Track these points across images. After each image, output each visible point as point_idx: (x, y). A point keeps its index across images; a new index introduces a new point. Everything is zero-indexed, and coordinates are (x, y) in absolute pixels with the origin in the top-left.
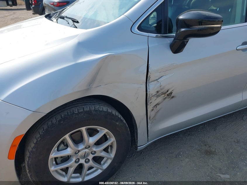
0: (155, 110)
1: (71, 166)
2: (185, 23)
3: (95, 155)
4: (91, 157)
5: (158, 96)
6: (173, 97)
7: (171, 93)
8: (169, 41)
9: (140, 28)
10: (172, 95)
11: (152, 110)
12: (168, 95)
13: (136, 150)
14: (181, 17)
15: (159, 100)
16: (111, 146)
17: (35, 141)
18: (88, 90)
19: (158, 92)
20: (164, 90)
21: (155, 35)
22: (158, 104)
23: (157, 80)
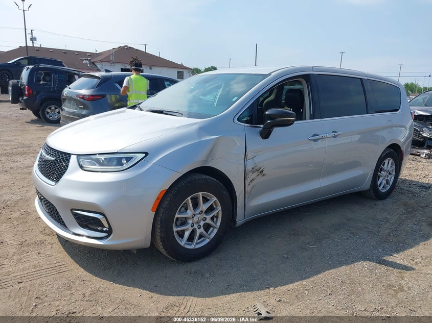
0: (252, 185)
1: (187, 230)
2: (270, 117)
3: (206, 222)
4: (202, 223)
5: (253, 172)
6: (264, 175)
7: (262, 171)
8: (259, 130)
9: (238, 119)
10: (263, 173)
11: (249, 185)
12: (260, 172)
13: (235, 225)
14: (267, 113)
15: (254, 175)
16: (217, 217)
17: (169, 199)
18: (206, 161)
19: (253, 168)
20: (257, 168)
21: (249, 125)
22: (253, 180)
23: (252, 158)
